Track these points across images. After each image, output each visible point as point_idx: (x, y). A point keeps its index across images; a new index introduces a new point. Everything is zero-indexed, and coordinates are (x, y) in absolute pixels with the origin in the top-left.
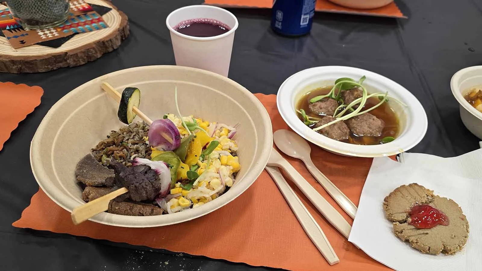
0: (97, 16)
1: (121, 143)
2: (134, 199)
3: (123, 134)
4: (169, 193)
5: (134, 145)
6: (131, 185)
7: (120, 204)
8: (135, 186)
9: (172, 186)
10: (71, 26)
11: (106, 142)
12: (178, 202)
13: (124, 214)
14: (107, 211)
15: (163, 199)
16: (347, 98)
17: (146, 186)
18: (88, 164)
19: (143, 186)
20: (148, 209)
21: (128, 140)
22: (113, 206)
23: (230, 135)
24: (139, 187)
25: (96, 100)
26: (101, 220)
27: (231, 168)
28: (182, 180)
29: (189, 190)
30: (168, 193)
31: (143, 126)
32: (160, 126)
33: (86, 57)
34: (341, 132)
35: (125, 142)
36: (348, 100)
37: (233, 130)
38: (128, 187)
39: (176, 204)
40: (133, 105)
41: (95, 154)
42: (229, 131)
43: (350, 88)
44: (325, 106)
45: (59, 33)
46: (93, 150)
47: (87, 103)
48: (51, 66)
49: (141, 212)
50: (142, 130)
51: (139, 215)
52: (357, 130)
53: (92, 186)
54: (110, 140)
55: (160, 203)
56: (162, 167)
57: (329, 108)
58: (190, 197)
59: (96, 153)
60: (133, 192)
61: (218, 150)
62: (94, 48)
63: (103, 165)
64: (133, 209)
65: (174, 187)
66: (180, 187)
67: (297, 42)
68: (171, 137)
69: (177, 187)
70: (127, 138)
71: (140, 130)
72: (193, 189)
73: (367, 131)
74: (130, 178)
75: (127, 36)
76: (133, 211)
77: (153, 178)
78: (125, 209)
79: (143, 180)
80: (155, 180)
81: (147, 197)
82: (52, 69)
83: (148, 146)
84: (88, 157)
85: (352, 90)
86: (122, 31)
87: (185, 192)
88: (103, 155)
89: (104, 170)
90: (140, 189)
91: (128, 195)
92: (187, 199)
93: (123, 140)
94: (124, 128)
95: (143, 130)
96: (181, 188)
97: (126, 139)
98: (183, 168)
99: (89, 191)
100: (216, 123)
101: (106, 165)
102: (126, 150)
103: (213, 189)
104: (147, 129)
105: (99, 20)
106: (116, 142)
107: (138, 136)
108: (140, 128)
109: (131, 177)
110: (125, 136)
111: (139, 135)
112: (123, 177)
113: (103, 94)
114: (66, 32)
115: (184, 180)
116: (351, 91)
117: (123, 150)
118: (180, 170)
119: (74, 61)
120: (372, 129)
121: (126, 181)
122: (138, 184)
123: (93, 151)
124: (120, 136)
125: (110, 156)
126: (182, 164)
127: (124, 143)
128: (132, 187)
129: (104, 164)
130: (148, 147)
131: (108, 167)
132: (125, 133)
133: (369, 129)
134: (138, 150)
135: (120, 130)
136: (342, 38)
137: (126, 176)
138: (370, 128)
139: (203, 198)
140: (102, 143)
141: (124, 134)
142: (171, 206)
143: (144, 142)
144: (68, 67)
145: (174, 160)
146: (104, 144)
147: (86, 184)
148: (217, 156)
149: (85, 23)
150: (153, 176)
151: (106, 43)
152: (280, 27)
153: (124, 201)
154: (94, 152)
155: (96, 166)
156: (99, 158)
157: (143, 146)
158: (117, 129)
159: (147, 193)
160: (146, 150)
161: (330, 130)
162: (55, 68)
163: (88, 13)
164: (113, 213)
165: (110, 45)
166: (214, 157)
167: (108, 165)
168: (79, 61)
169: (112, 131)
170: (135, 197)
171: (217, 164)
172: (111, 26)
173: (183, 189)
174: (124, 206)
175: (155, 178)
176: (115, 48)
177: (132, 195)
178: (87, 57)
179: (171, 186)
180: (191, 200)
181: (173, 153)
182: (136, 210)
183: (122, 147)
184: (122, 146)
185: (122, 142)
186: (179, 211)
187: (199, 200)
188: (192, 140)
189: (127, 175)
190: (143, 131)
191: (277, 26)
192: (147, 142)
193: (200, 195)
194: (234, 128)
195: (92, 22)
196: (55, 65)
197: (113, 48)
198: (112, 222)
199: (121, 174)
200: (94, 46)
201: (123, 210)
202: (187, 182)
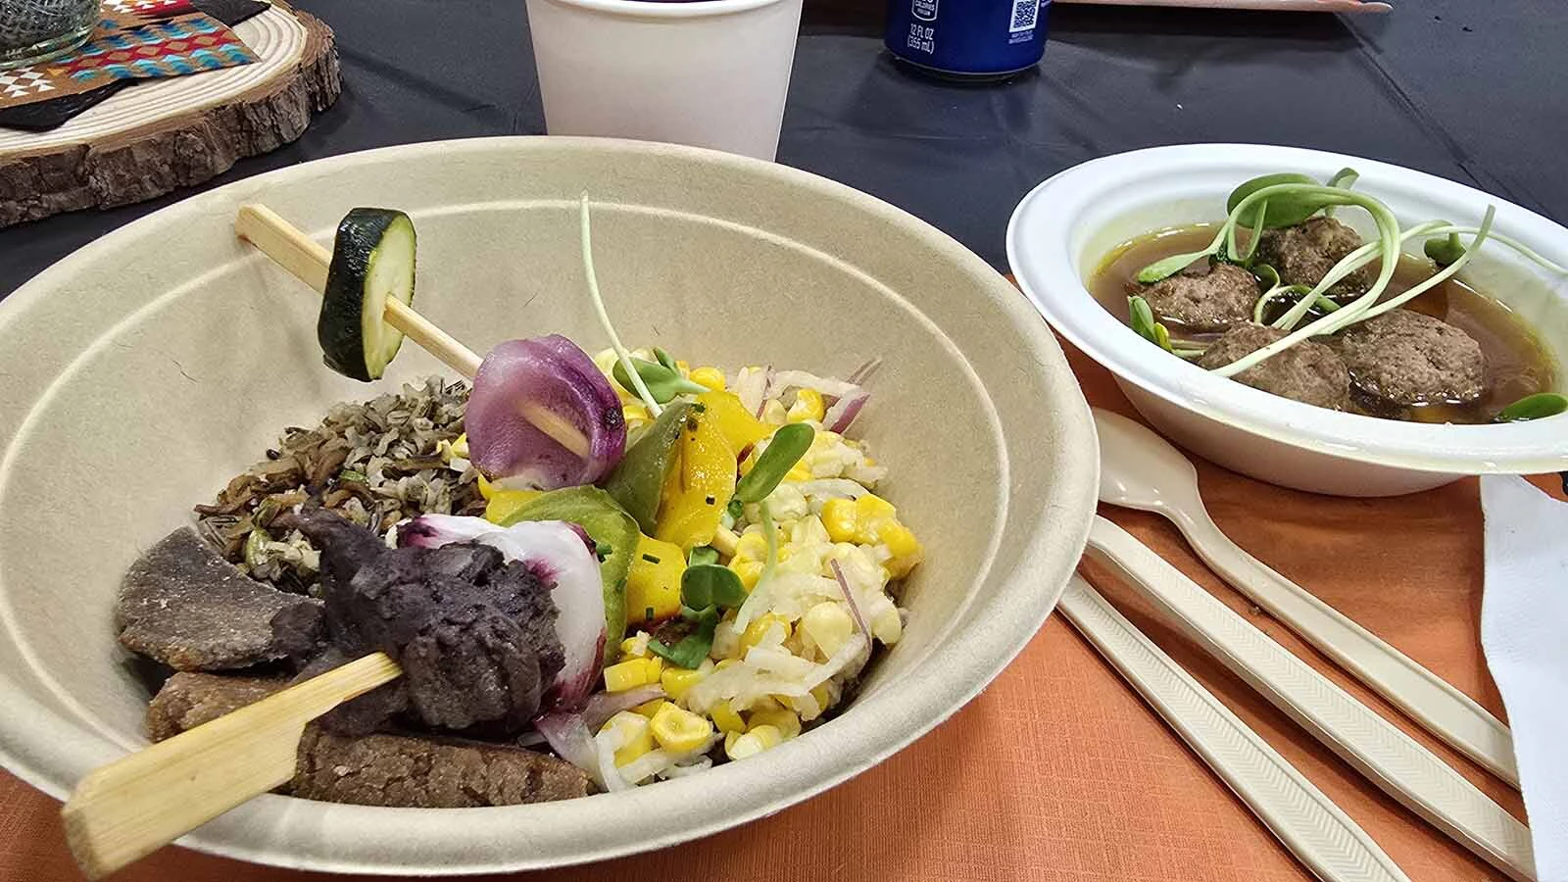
0: (214, 25)
1: (335, 476)
2: (434, 716)
3: (341, 434)
4: (598, 685)
5: (398, 480)
6: (419, 638)
7: (360, 748)
8: (442, 644)
9: (608, 654)
10: (105, 60)
11: (263, 479)
12: (649, 729)
13: (384, 799)
14: (284, 790)
15: (577, 720)
16: (1290, 259)
17: (498, 641)
18: (179, 572)
19: (481, 642)
20: (513, 768)
21: (365, 460)
22: (318, 761)
23: (835, 413)
24: (463, 647)
25: (217, 285)
26: (257, 843)
27: (883, 553)
28: (651, 619)
29: (696, 669)
30: (593, 684)
31: (429, 402)
32: (525, 373)
33: (166, 168)
34: (1324, 382)
35: (353, 469)
36: (1300, 267)
37: (847, 391)
38: (401, 649)
39: (643, 743)
40: (386, 292)
41: (213, 528)
42: (829, 401)
43: (1297, 220)
44: (1213, 290)
45: (55, 81)
46: (205, 513)
47: (169, 296)
48: (19, 202)
49: (475, 785)
50: (425, 420)
51: (463, 805)
52: (1385, 376)
53: (197, 670)
54: (280, 467)
55: (557, 738)
56: (566, 551)
57: (1232, 300)
58: (705, 702)
59: (219, 527)
60: (430, 674)
61: (799, 480)
62: (200, 131)
63: (251, 574)
64: (434, 771)
65: (618, 656)
66: (651, 654)
67: (997, 98)
68: (578, 423)
69: (636, 657)
70: (360, 453)
71: (419, 421)
72: (716, 662)
73: (1429, 379)
74: (406, 599)
75: (331, 100)
76: (432, 784)
77: (521, 603)
78: (388, 776)
79: (478, 608)
80: (531, 618)
81: (507, 699)
82: (22, 216)
83: (462, 480)
84: (180, 543)
85: (1307, 227)
86: (312, 71)
87: (677, 678)
88: (250, 533)
89: (256, 596)
90: (467, 658)
91: (400, 692)
92: (688, 710)
93: (344, 461)
94: (343, 413)
95: (431, 418)
96: (657, 660)
97: (357, 458)
98: (656, 561)
99: (187, 693)
100: (766, 369)
101: (269, 578)
102: (359, 504)
103: (819, 657)
104: (446, 416)
105: (220, 39)
106: (312, 469)
107: (412, 447)
108: (418, 409)
109: (412, 593)
110: (349, 445)
111: (414, 443)
112: (371, 595)
113: (246, 260)
114: (86, 80)
115: (660, 621)
116: (1305, 231)
117: (347, 505)
118: (640, 570)
119: (118, 180)
120: (1449, 369)
121: (388, 615)
122: (455, 629)
123: (202, 518)
124: (323, 447)
125: (283, 534)
126: (647, 544)
127: (351, 477)
128: (425, 645)
129: (258, 573)
130: (464, 485)
131: (276, 584)
132: (349, 432)
133: (1433, 370)
134: (418, 503)
135: (328, 423)
136: (1164, 83)
137: (385, 591)
138: (1437, 365)
139: (771, 705)
140: (242, 481)
141: (346, 438)
142: (615, 753)
143: (442, 466)
144: (94, 210)
145: (611, 524)
146: (253, 482)
147: (170, 661)
148: (799, 505)
149: (164, 50)
150: (523, 594)
151: (251, 115)
152: (928, 48)
153: (376, 732)
154: (210, 519)
155: (218, 580)
156: (230, 546)
157: (439, 484)
158: (311, 420)
159: (504, 678)
160: (456, 496)
161: (1273, 377)
162: (37, 214)
163: (175, 18)
164: (324, 796)
165: (268, 123)
166: (787, 508)
167: (277, 573)
168: (139, 182)
169: (289, 431)
170: (438, 704)
171: (812, 539)
172: (266, 61)
173: (669, 663)
174: (377, 755)
175: (533, 604)
176: (288, 137)
177: (423, 696)
178: (173, 166)
179: (607, 652)
180: (709, 719)
181: (598, 491)
182: (448, 775)
183: (339, 494)
184: (339, 489)
185: (337, 471)
186: (657, 779)
187: (745, 716)
188: (684, 423)
189: (390, 585)
190: (431, 424)
191: (914, 43)
192: (460, 465)
193: (760, 690)
194: (851, 381)
195: (192, 45)
196: (38, 199)
197: (279, 136)
198: (319, 853)
199: (359, 580)
200: (201, 120)
201: (377, 778)
202: (679, 628)
